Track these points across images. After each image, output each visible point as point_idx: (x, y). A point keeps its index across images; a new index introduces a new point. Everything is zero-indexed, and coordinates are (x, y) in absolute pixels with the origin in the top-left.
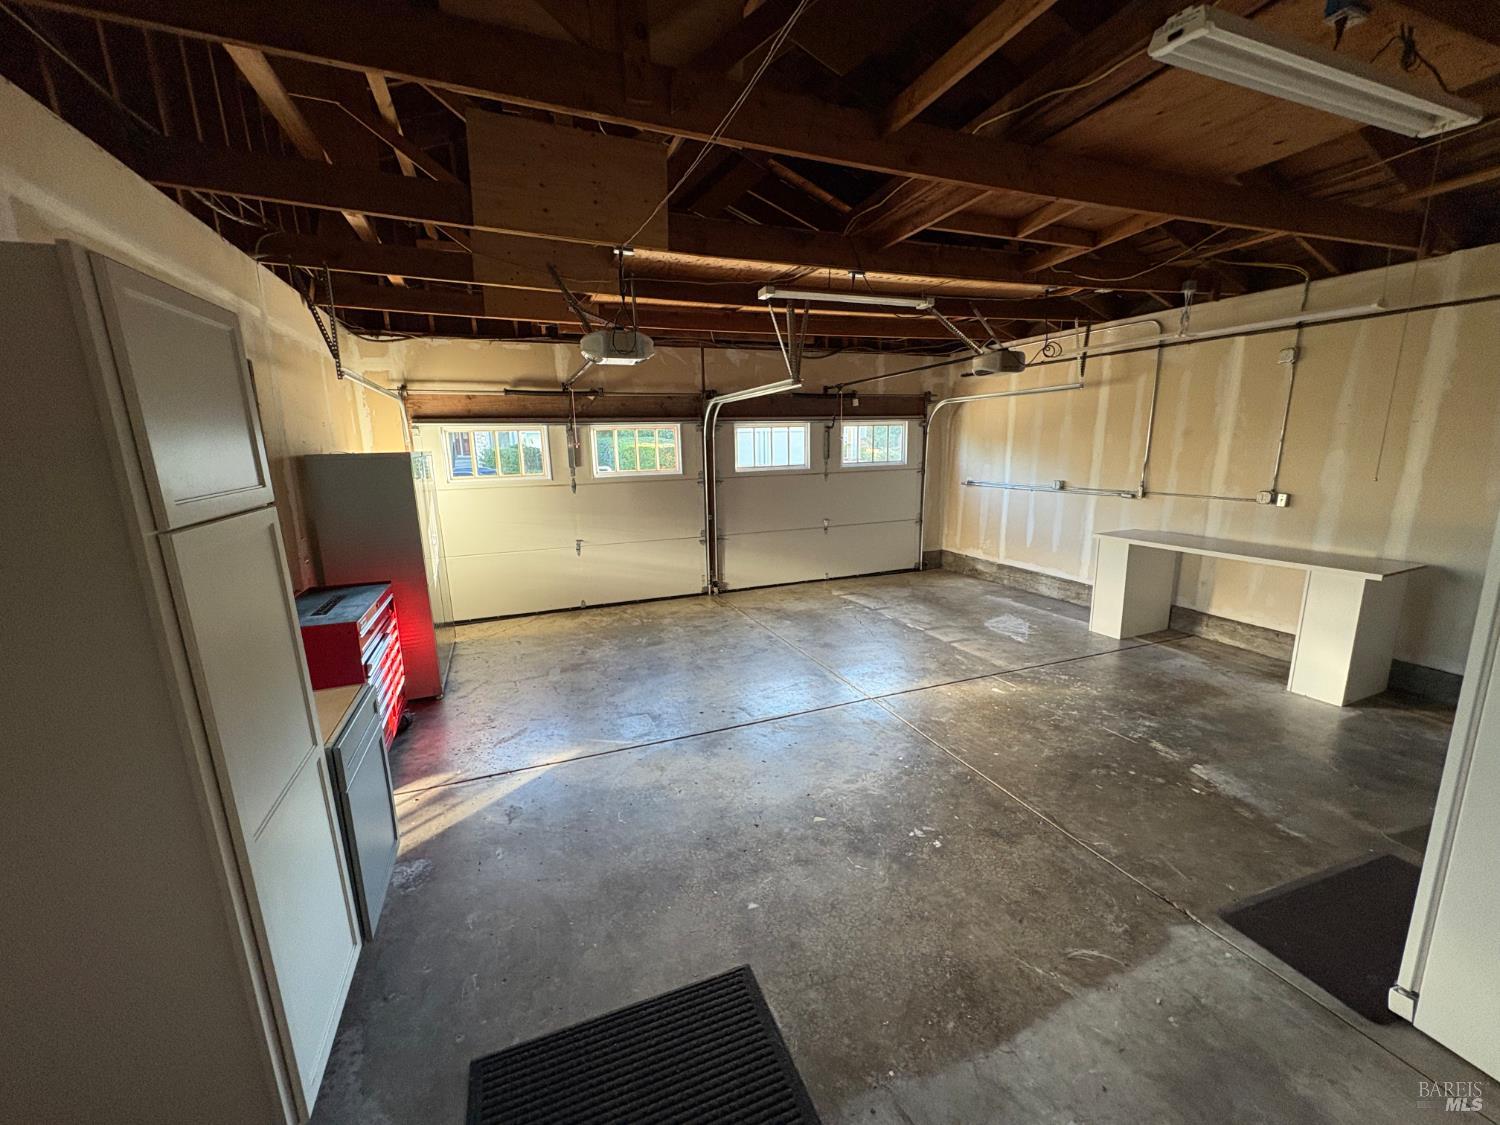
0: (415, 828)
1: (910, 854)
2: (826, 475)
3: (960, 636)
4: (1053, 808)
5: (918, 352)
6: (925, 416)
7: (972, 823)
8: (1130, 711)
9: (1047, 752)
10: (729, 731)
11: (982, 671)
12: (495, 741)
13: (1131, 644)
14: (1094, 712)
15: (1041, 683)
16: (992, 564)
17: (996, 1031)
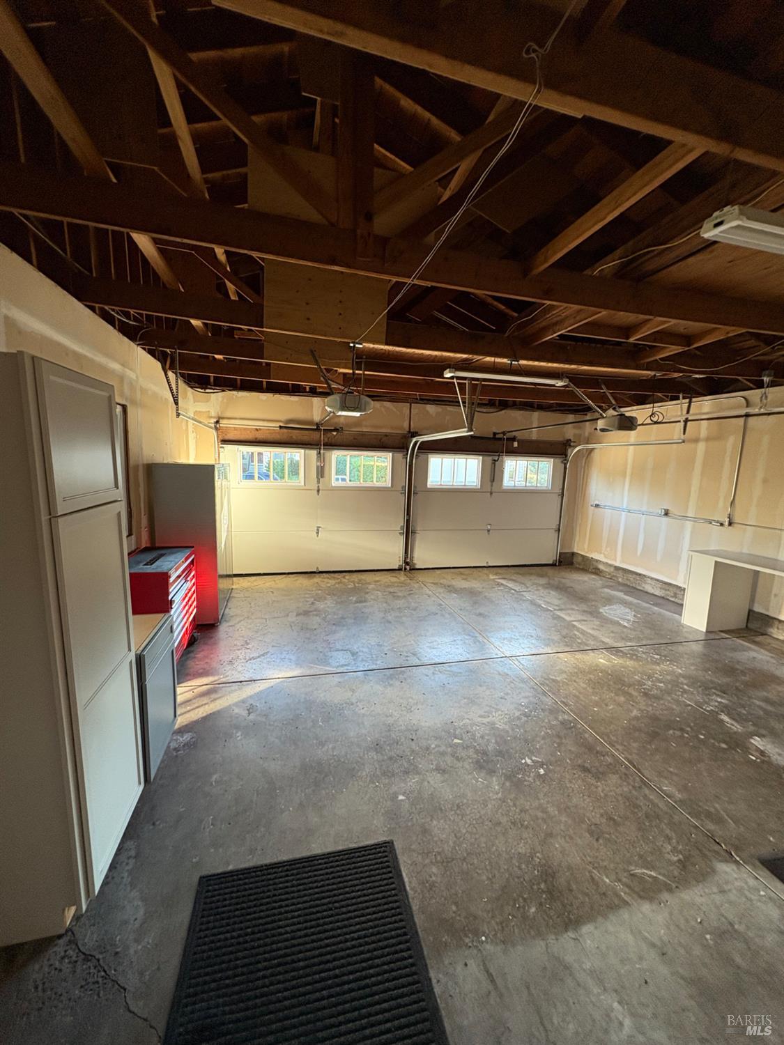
0: (189, 711)
1: (520, 776)
2: (491, 493)
3: (580, 617)
4: (635, 757)
5: (563, 411)
6: (566, 456)
7: (570, 760)
8: (707, 688)
9: (635, 713)
10: (403, 669)
11: (594, 645)
12: (248, 658)
13: (712, 636)
14: (677, 686)
15: (638, 659)
16: (611, 565)
17: (567, 920)
